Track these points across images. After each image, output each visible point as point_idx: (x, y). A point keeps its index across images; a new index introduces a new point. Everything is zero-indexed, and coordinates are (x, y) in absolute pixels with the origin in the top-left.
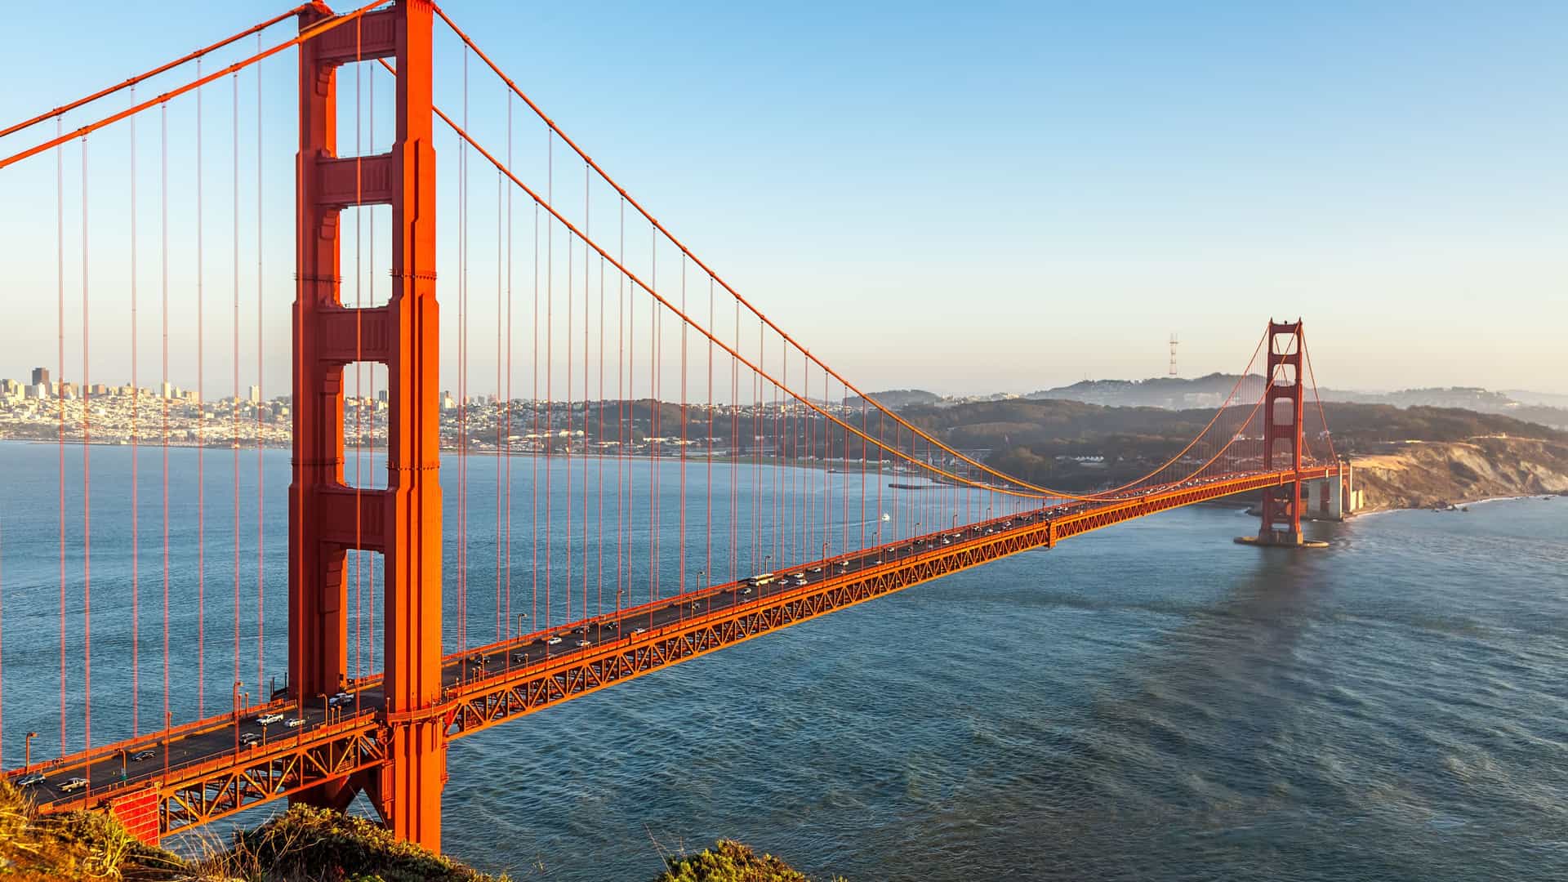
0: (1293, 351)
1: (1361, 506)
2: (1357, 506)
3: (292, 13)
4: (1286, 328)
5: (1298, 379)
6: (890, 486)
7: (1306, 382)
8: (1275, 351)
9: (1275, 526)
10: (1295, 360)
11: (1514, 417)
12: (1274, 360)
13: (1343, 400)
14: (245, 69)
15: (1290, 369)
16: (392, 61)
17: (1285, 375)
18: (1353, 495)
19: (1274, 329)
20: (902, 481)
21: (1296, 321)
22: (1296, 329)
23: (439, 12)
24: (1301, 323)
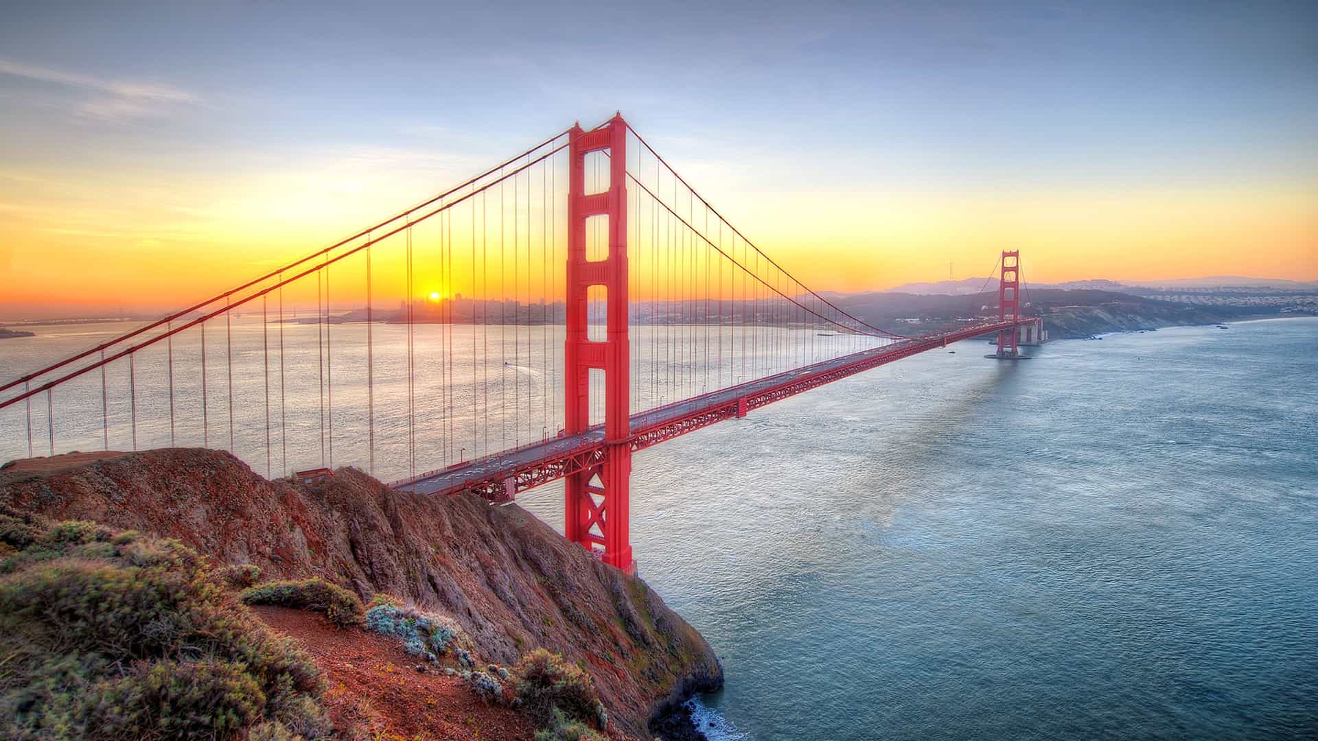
0: (1015, 265)
1: (1047, 338)
2: (1045, 338)
3: (566, 132)
4: (1011, 254)
5: (1017, 278)
6: (818, 335)
7: (1021, 281)
8: (1005, 265)
9: (1005, 349)
10: (1015, 269)
11: (1125, 293)
12: (1005, 269)
13: (1037, 288)
14: (548, 158)
15: (1013, 274)
16: (608, 151)
17: (1010, 277)
18: (1043, 333)
19: (1005, 255)
20: (823, 332)
21: (1016, 251)
22: (1016, 254)
23: (628, 127)
24: (1018, 251)
